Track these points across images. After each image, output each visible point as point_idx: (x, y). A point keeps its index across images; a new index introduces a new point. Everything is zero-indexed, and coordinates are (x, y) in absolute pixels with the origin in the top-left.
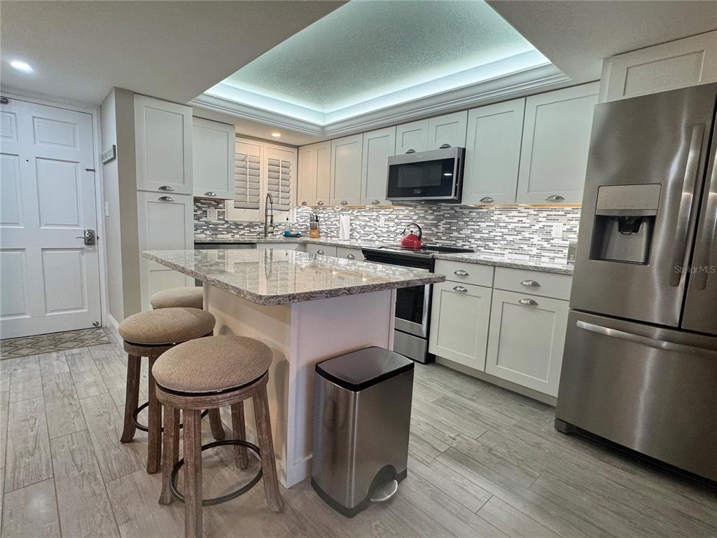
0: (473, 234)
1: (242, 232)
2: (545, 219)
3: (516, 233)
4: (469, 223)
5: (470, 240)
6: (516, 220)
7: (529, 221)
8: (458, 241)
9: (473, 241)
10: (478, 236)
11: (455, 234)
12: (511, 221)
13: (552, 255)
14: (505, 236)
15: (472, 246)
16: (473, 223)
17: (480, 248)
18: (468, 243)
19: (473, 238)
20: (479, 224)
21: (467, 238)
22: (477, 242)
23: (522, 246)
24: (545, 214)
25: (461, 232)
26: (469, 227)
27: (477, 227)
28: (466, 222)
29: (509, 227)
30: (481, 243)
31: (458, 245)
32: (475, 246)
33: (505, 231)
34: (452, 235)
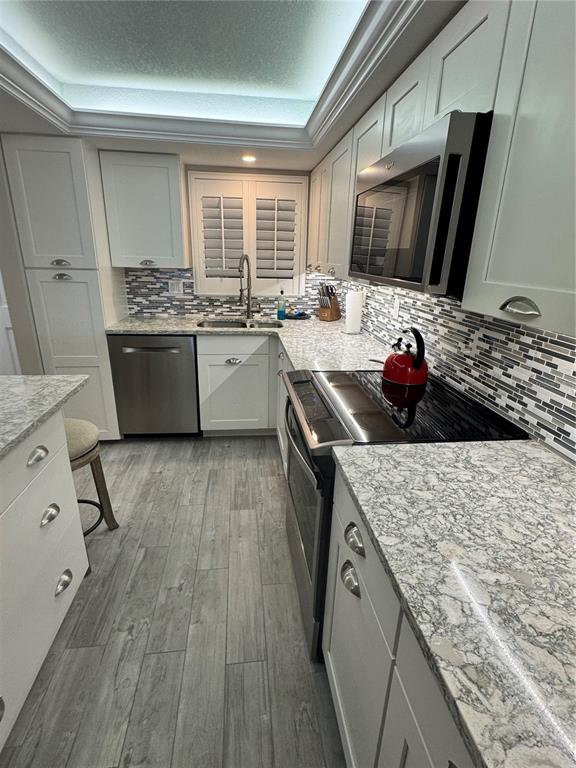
0: (535, 387)
1: (219, 311)
4: (532, 353)
5: (526, 400)
8: (500, 391)
9: (531, 404)
10: (546, 395)
11: (497, 372)
15: (527, 417)
16: (539, 355)
17: (543, 432)
18: (519, 407)
19: (532, 395)
20: (555, 360)
21: (520, 391)
22: (540, 413)
25: (510, 371)
26: (529, 363)
27: (548, 370)
28: (525, 347)
30: (549, 418)
31: (498, 401)
32: (534, 421)
34: (490, 372)
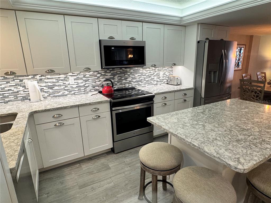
0: (133, 80)
2: (157, 71)
3: (149, 77)
4: (130, 75)
5: (131, 83)
6: (148, 72)
7: (153, 72)
8: (126, 84)
11: (124, 81)
12: (147, 72)
13: (160, 83)
14: (145, 79)
15: (133, 85)
16: (132, 75)
17: (136, 86)
18: (131, 85)
20: (135, 75)
22: (134, 83)
23: (151, 82)
24: (157, 69)
25: (127, 80)
26: (130, 77)
27: (134, 77)
28: (129, 75)
29: (146, 75)
30: (136, 83)
31: (126, 86)
32: (134, 85)
33: (145, 77)
34: (122, 82)
